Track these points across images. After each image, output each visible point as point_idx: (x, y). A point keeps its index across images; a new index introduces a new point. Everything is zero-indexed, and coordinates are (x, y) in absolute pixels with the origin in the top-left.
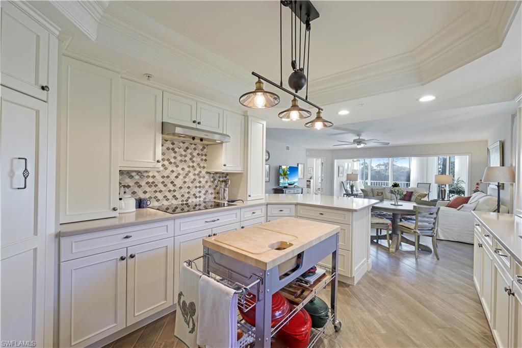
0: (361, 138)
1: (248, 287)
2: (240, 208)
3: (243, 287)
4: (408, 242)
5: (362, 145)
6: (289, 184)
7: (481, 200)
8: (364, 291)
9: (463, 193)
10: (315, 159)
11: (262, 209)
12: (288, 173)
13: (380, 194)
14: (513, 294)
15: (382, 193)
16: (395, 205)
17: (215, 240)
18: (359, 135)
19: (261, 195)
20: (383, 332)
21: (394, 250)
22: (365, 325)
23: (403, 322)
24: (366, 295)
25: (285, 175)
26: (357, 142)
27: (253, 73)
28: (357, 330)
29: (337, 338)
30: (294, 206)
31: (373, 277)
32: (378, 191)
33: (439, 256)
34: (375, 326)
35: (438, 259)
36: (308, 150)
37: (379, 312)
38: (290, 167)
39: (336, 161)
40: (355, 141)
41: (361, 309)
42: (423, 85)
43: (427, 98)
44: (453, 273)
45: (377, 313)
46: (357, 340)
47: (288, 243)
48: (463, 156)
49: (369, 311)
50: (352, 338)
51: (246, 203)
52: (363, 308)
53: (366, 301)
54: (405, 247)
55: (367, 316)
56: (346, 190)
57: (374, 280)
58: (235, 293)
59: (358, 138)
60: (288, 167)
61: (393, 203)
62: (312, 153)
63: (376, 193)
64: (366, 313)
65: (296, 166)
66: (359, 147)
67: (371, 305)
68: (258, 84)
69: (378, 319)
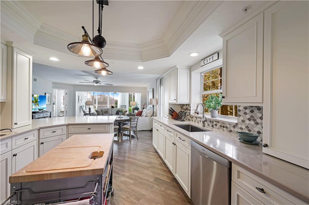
0: (98, 80)
1: (95, 192)
2: (11, 137)
3: (92, 194)
4: (125, 135)
5: (98, 84)
6: (39, 110)
7: (147, 112)
8: (116, 167)
9: (139, 109)
10: (57, 90)
11: (34, 134)
12: (39, 100)
13: (106, 112)
14: (175, 144)
15: (107, 112)
16: (119, 118)
17: (27, 172)
18: (97, 78)
19: (28, 121)
20: (132, 182)
21: (121, 141)
22: (124, 184)
23: (137, 173)
24: (118, 169)
25: (36, 102)
26: (96, 82)
27: (83, 27)
28: (121, 188)
29: (114, 199)
30: (66, 126)
31: (117, 158)
32: (105, 110)
33: (138, 139)
34: (128, 182)
35: (138, 140)
36: (54, 83)
37: (127, 174)
38: (40, 96)
39: (77, 92)
40: (94, 81)
41: (119, 177)
42: (142, 62)
43: (141, 68)
44: (145, 144)
45: (126, 175)
46: (124, 193)
47: (99, 152)
48: (138, 93)
49: (123, 176)
50: (121, 194)
51: (15, 131)
52: (119, 176)
53: (119, 171)
54: (125, 138)
55: (123, 179)
56: (84, 112)
57: (118, 160)
58: (90, 201)
59: (96, 79)
60: (39, 95)
61: (119, 117)
62: (57, 86)
63: (104, 112)
64: (122, 178)
65: (44, 95)
66: (96, 85)
67: (122, 173)
68: (85, 37)
69: (128, 177)
